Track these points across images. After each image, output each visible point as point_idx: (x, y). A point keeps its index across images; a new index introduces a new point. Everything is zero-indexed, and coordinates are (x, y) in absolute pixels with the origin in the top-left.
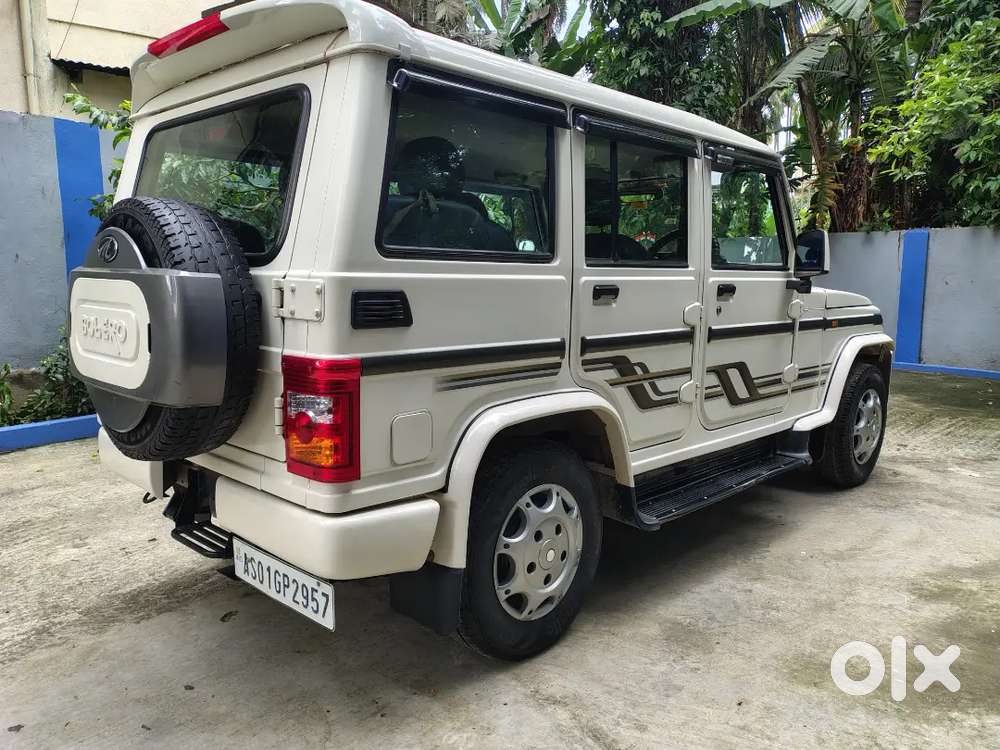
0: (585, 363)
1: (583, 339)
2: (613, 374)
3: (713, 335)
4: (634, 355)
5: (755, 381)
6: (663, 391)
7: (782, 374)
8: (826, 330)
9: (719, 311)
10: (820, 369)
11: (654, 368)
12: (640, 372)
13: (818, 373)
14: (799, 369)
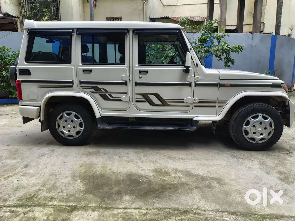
0: (81, 86)
1: (80, 81)
2: (93, 90)
3: (137, 84)
4: (100, 86)
5: (165, 100)
6: (115, 97)
7: (184, 100)
8: (221, 87)
9: (140, 77)
10: (217, 101)
11: (109, 90)
12: (103, 91)
13: (215, 103)
14: (199, 100)
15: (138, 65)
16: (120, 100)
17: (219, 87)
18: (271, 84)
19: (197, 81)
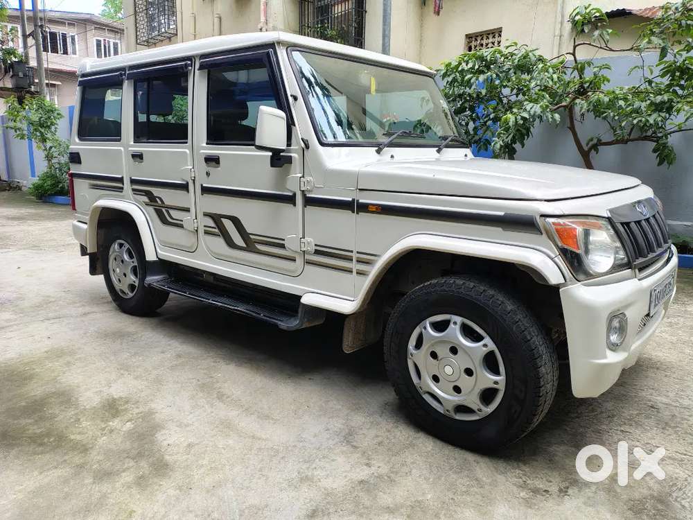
0: (133, 190)
1: (131, 179)
2: (146, 199)
3: (206, 190)
4: (156, 191)
5: (251, 236)
6: (174, 217)
7: (284, 240)
8: (360, 213)
9: (208, 174)
10: (355, 256)
11: (167, 202)
12: (159, 202)
13: (350, 259)
14: (316, 245)
15: (207, 144)
16: (181, 226)
17: (357, 213)
18: (502, 213)
19: (310, 191)
